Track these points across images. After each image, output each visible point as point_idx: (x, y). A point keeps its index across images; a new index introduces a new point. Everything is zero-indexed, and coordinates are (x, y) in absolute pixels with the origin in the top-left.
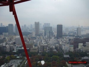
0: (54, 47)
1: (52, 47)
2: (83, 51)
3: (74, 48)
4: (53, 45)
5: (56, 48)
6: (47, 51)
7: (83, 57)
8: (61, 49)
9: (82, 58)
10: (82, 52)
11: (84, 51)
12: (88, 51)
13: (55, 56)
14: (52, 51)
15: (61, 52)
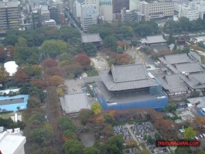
0: (45, 10)
1: (39, 11)
2: (143, 17)
3: (116, 10)
4: (43, 4)
5: (54, 14)
6: (22, 27)
7: (144, 36)
8: (71, 14)
9: (143, 41)
10: (141, 23)
11: (148, 18)
12: (161, 16)
13: (53, 42)
14: (39, 25)
15: (71, 24)
